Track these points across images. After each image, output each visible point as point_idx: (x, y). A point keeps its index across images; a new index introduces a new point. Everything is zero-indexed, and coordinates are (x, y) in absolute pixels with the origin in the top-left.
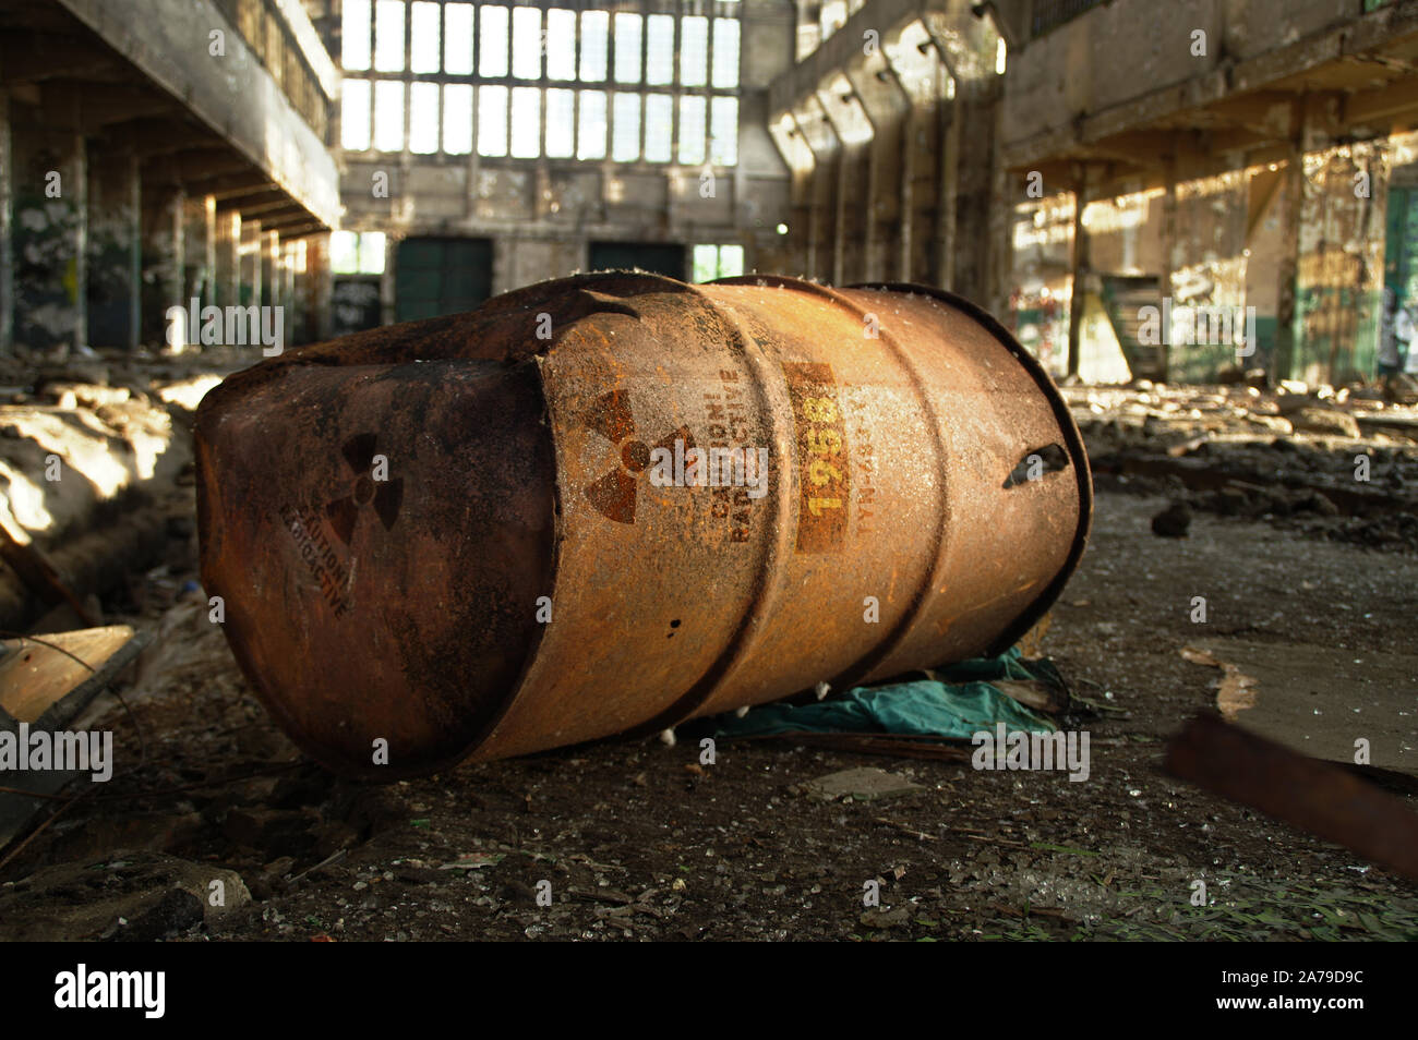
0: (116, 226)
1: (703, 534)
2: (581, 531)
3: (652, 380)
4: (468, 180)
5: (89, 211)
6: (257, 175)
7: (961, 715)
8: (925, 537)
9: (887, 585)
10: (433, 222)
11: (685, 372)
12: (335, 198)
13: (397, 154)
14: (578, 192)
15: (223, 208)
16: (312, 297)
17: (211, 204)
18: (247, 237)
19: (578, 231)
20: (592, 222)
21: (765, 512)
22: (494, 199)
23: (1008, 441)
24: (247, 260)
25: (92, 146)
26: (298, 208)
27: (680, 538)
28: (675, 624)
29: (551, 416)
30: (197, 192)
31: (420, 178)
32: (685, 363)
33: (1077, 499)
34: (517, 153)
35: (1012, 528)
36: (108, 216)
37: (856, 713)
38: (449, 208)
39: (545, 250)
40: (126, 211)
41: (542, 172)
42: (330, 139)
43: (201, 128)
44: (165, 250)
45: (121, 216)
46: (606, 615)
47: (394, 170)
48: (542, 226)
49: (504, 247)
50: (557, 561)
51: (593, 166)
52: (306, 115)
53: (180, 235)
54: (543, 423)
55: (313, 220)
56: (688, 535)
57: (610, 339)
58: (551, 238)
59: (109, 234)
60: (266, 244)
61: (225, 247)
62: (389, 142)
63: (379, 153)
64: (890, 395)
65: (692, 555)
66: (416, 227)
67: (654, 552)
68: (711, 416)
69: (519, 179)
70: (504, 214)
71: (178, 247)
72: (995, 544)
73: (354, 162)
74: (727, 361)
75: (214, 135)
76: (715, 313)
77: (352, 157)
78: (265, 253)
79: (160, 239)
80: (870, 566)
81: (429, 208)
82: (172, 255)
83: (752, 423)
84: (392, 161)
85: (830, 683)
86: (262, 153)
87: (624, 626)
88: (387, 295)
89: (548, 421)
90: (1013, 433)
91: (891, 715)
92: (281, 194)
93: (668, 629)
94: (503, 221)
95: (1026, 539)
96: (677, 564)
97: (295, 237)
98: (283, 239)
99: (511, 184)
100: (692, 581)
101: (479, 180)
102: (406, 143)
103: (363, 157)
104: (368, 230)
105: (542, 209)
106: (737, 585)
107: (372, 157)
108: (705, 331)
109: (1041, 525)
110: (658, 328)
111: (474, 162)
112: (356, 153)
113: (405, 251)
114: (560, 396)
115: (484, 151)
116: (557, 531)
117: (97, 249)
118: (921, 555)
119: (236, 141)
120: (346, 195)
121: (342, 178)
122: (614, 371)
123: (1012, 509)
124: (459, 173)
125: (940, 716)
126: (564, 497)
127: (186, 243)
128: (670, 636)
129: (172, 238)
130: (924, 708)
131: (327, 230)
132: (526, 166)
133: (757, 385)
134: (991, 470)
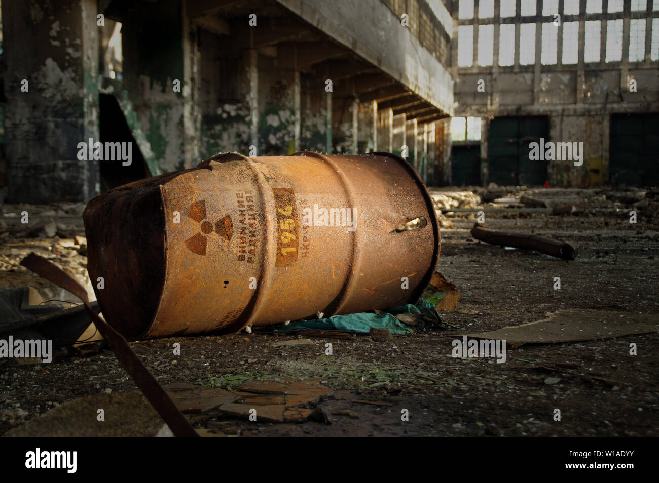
0: (319, 122)
1: (233, 249)
2: (176, 247)
3: (211, 193)
4: (533, 81)
5: (302, 114)
6: (400, 87)
7: (370, 325)
8: (346, 253)
9: (330, 272)
10: (511, 108)
11: (228, 190)
12: (451, 97)
13: (491, 68)
14: (604, 84)
15: (382, 107)
16: (439, 157)
17: (375, 105)
18: (397, 124)
19: (604, 108)
20: (614, 102)
21: (262, 242)
22: (549, 92)
23: (395, 215)
24: (398, 137)
25: (304, 77)
26: (427, 105)
27: (222, 250)
28: (226, 282)
29: (165, 206)
30: (366, 99)
31: (504, 82)
32: (229, 187)
33: (433, 239)
34: (565, 62)
35: (395, 251)
36: (315, 116)
37: (327, 323)
38: (522, 99)
39: (583, 121)
40: (324, 112)
41: (581, 73)
42: (450, 62)
43: (363, 63)
44: (348, 133)
45: (321, 115)
46: (192, 277)
47: (488, 77)
48: (580, 106)
49: (557, 121)
50: (166, 257)
51: (614, 66)
52: (432, 49)
53: (355, 124)
54: (161, 208)
55: (437, 111)
56: (226, 249)
57: (195, 178)
58: (586, 114)
59: (315, 126)
60: (411, 127)
61: (384, 131)
62: (486, 60)
63: (479, 67)
64: (331, 197)
65: (229, 256)
66: (500, 112)
67: (211, 255)
68: (239, 206)
69: (566, 78)
70: (556, 100)
71: (355, 131)
72: (387, 257)
73: (465, 74)
74: (249, 186)
75: (372, 66)
76: (250, 168)
77: (463, 72)
78: (409, 132)
79: (345, 127)
80: (319, 264)
81: (509, 100)
82: (351, 136)
83: (256, 208)
84: (487, 72)
85: (323, 312)
86: (402, 73)
87: (202, 282)
88: (484, 154)
89: (163, 208)
90: (398, 212)
91: (340, 323)
92: (415, 97)
93: (223, 285)
94: (555, 105)
95: (404, 255)
96: (222, 260)
97: (429, 121)
98: (420, 123)
99: (561, 82)
100: (230, 267)
101: (541, 80)
102: (496, 61)
103: (469, 72)
104: (472, 115)
105: (580, 96)
106: (253, 269)
107: (475, 71)
108: (242, 175)
109: (412, 250)
110: (219, 174)
111: (538, 69)
112: (466, 69)
113: (494, 127)
114: (169, 199)
115: (544, 62)
116: (165, 246)
117: (308, 135)
118: (345, 260)
119: (384, 69)
120: (458, 95)
121: (455, 84)
122: (194, 190)
123: (394, 242)
124: (528, 77)
125: (360, 325)
126: (168, 235)
127: (359, 129)
128: (225, 287)
129: (351, 126)
130: (354, 321)
131: (447, 116)
132: (571, 70)
133: (261, 194)
134: (382, 227)
